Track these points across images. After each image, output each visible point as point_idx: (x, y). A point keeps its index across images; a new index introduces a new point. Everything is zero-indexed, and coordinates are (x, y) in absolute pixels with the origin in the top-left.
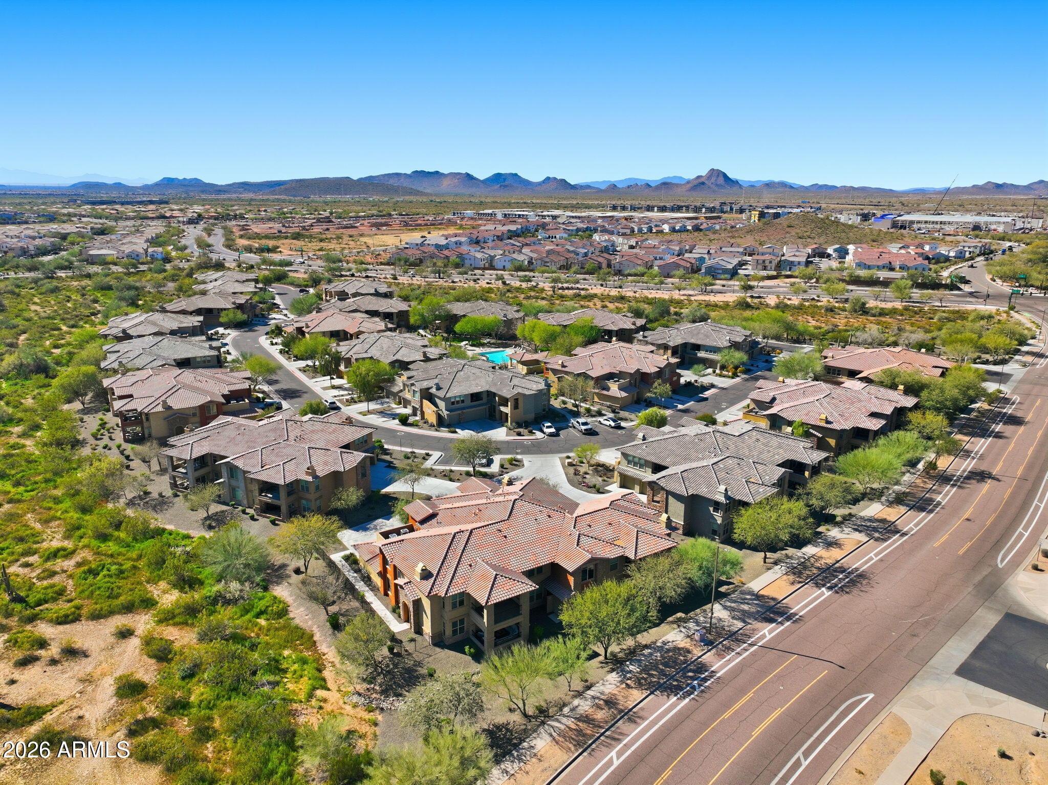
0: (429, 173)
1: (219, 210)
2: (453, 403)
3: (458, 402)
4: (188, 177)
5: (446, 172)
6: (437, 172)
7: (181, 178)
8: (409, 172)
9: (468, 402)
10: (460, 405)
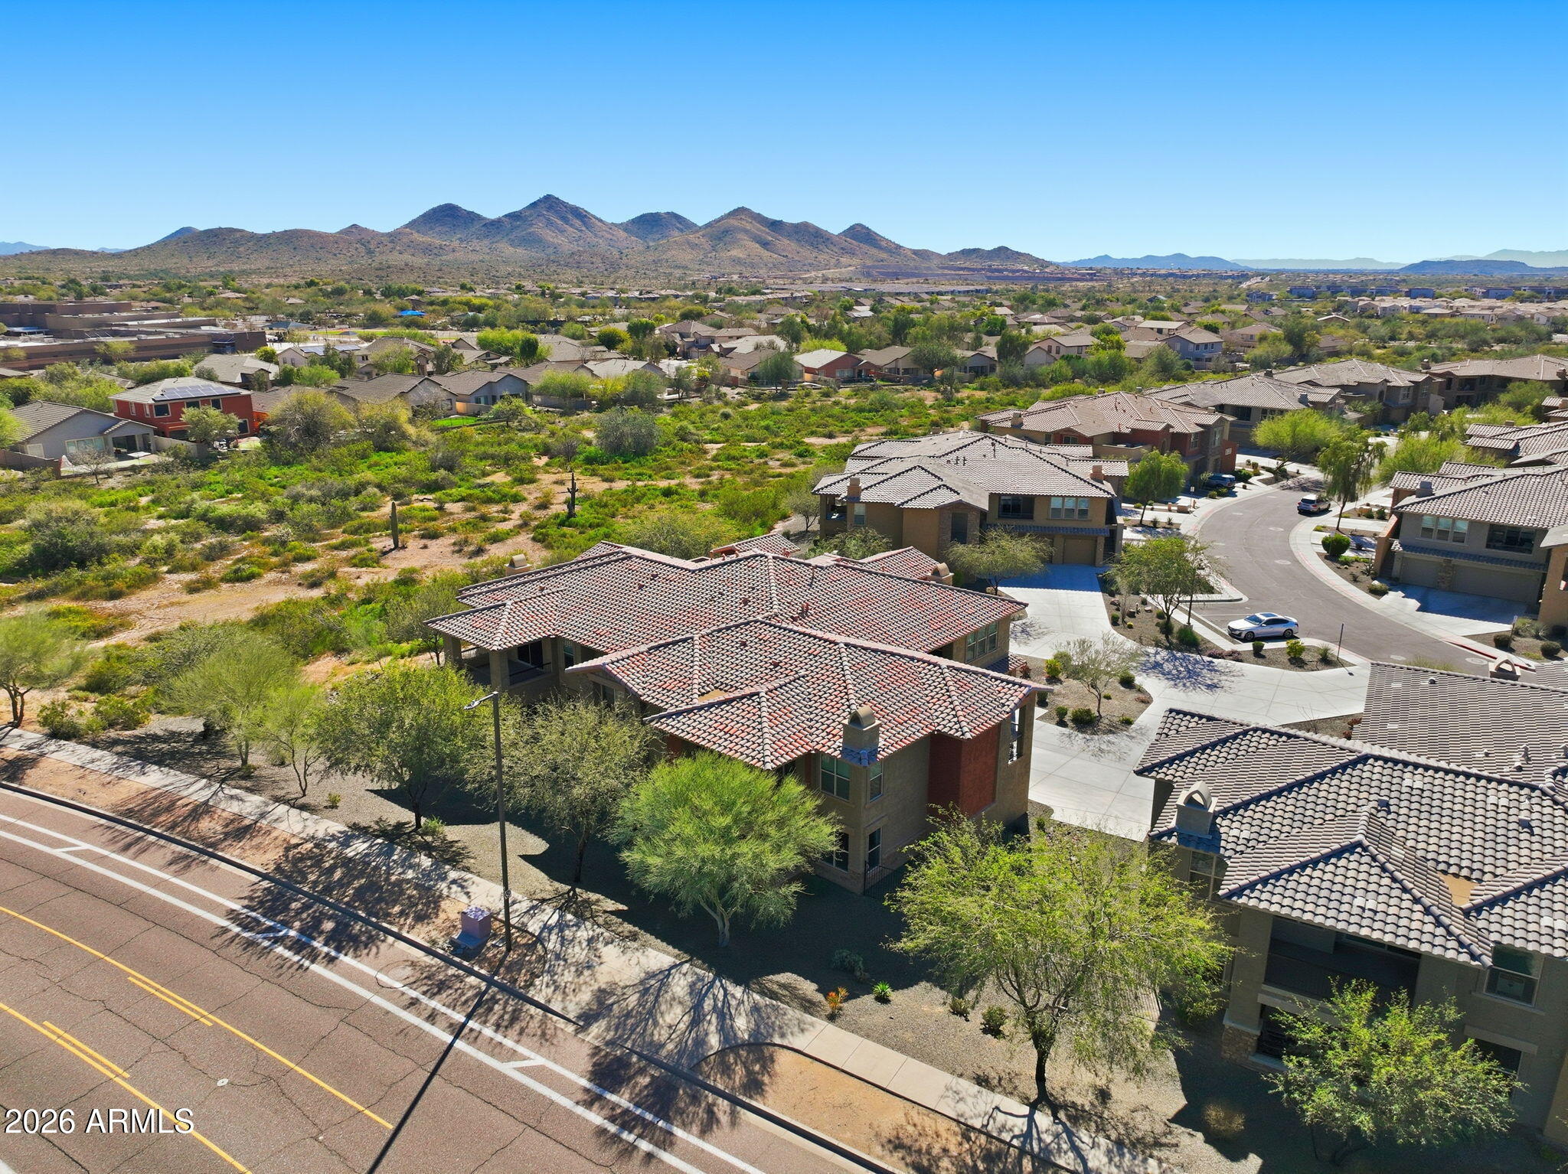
2: (1426, 532)
3: (1443, 534)
9: (1477, 544)
10: (1449, 544)
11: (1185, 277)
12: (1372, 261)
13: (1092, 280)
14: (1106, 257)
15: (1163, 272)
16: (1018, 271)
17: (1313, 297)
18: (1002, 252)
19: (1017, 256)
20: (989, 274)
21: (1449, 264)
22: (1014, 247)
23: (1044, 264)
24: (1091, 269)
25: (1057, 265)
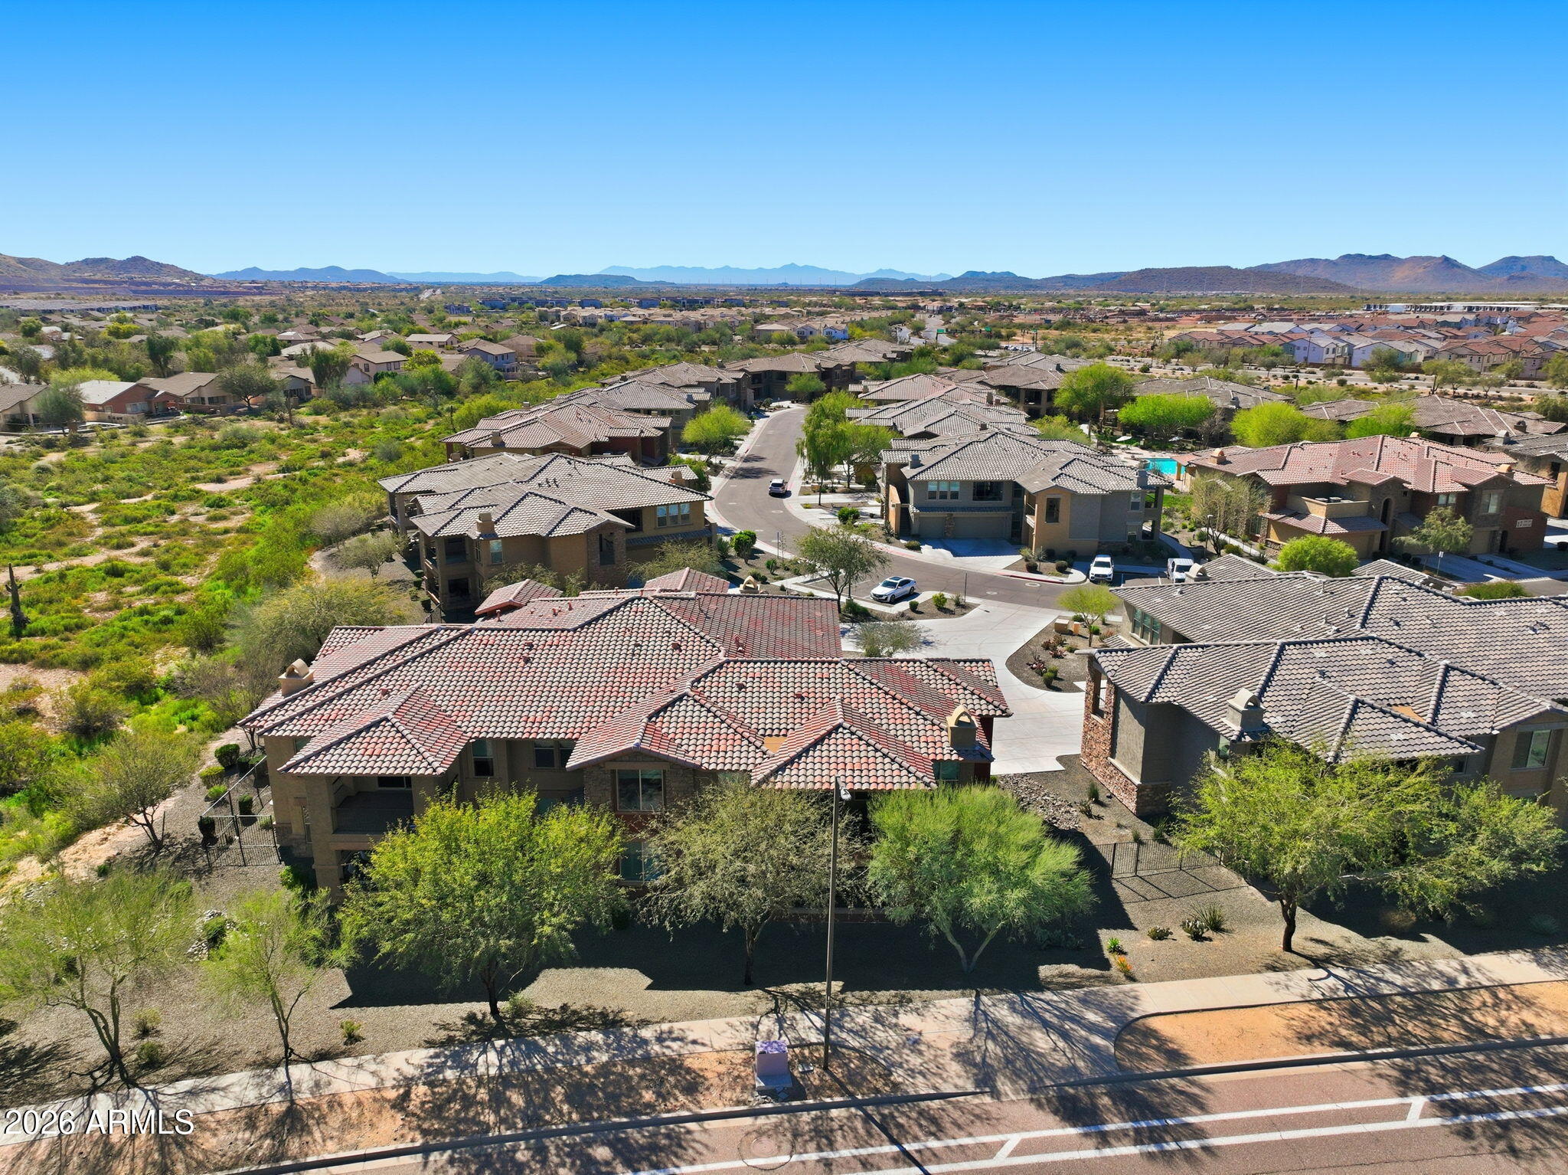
0: (1370, 257)
1: (988, 299)
2: (932, 495)
3: (943, 495)
4: (998, 271)
5: (1403, 256)
6: (1386, 257)
7: (989, 271)
8: (1334, 257)
9: (967, 499)
10: (949, 501)
11: (358, 290)
12: (513, 275)
13: (260, 294)
14: (255, 269)
15: (334, 285)
16: (170, 284)
17: (504, 308)
18: (137, 262)
19: (159, 267)
20: (133, 288)
21: (578, 277)
22: (153, 256)
23: (199, 278)
24: (253, 282)
25: (213, 278)
